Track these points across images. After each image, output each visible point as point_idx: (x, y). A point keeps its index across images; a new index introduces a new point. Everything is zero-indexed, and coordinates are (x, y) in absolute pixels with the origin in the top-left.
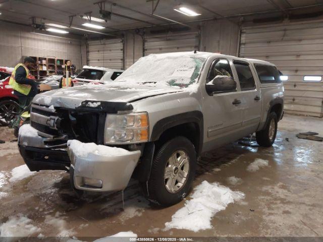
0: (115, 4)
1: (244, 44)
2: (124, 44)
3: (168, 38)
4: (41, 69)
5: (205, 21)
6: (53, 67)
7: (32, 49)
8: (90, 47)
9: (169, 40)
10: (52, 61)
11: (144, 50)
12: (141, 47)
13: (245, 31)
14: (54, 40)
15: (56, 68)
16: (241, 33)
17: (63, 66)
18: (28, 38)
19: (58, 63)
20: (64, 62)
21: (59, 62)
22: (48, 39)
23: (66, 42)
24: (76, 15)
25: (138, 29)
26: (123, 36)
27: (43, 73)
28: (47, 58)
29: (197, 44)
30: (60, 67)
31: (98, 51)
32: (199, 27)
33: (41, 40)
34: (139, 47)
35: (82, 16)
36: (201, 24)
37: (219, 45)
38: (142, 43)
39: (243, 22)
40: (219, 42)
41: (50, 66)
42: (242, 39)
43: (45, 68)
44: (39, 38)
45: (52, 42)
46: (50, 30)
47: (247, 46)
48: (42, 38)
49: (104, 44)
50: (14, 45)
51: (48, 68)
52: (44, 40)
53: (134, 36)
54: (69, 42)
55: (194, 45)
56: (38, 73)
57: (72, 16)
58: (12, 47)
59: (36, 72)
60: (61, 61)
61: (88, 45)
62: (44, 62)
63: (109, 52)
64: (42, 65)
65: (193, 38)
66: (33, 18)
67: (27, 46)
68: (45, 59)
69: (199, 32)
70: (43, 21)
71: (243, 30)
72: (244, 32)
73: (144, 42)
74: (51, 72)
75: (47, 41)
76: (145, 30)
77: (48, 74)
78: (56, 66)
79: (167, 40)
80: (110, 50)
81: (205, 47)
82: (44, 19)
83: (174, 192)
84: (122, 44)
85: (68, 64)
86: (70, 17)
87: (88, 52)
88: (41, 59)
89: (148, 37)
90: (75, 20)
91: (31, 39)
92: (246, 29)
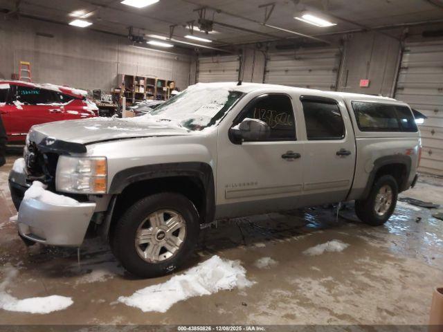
0: (219, 11)
1: (406, 68)
2: (241, 63)
3: (297, 57)
4: (137, 92)
5: (350, 33)
6: (152, 88)
7: (130, 66)
8: (200, 65)
9: (299, 59)
10: (151, 81)
11: (265, 72)
12: (263, 66)
13: (409, 48)
14: (157, 55)
15: (156, 90)
16: (403, 51)
17: (165, 89)
18: (126, 52)
19: (159, 85)
20: (166, 83)
21: (160, 83)
22: (149, 54)
23: (172, 58)
24: (176, 25)
25: (260, 43)
26: (240, 51)
27: (140, 97)
28: (146, 77)
29: (337, 65)
30: (160, 90)
31: (210, 71)
32: (342, 42)
33: (141, 55)
34: (259, 67)
35: (185, 26)
36: (345, 37)
37: (368, 69)
38: (263, 63)
39: (407, 35)
40: (368, 64)
41: (148, 87)
42: (404, 60)
43: (142, 90)
44: (140, 52)
45: (155, 57)
46: (151, 43)
47: (410, 71)
48: (143, 53)
49: (217, 62)
50: (109, 61)
51: (146, 90)
52: (145, 56)
53: (254, 53)
54: (176, 58)
55: (332, 67)
56: (134, 95)
57: (173, 26)
58: (107, 63)
59: (131, 94)
60: (163, 82)
61: (199, 62)
62: (142, 82)
63: (222, 73)
64: (139, 86)
65: (333, 57)
66: (130, 28)
67: (125, 62)
68: (143, 79)
69: (341, 49)
70: (141, 32)
71: (407, 46)
72: (408, 51)
73: (267, 60)
74: (149, 96)
75: (148, 56)
76: (269, 45)
77: (145, 97)
78: (155, 88)
79: (296, 59)
80: (224, 71)
81: (348, 71)
82: (143, 29)
83: (155, 262)
84: (239, 62)
85: (171, 87)
86: (171, 26)
87: (198, 72)
88: (138, 79)
89: (272, 54)
90: (176, 31)
91: (130, 53)
92: (411, 46)
